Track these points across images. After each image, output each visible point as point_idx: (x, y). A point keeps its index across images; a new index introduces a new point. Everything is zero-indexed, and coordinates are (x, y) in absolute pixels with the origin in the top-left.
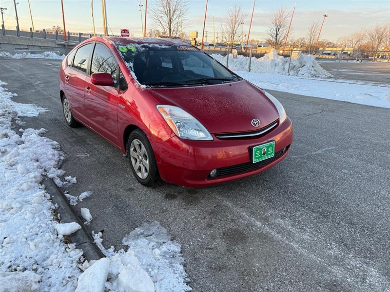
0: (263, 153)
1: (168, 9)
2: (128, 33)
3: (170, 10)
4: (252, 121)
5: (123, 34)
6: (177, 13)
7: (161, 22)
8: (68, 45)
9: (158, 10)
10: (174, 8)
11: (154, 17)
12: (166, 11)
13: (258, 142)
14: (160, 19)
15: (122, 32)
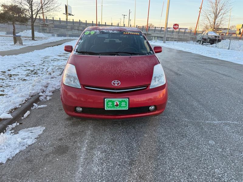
0: (115, 104)
1: (216, 9)
2: (178, 26)
3: (217, 9)
4: (113, 82)
5: (174, 27)
6: (222, 11)
7: (208, 18)
8: (147, 34)
9: (208, 10)
10: (220, 8)
11: (205, 15)
12: (214, 10)
13: (110, 96)
14: (209, 17)
15: (174, 26)
